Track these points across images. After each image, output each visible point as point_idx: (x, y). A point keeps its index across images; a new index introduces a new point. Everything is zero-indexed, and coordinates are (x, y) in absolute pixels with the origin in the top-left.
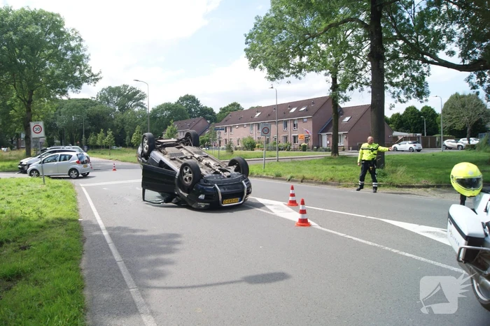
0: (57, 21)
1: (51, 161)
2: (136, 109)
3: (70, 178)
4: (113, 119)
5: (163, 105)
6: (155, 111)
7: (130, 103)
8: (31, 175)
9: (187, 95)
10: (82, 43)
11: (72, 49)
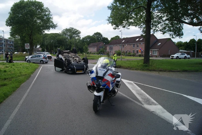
0: (41, 5)
1: (35, 57)
2: (76, 38)
3: (41, 63)
4: (67, 42)
5: (87, 36)
6: (83, 39)
7: (74, 35)
8: (27, 62)
9: (97, 32)
10: (50, 13)
11: (46, 15)
